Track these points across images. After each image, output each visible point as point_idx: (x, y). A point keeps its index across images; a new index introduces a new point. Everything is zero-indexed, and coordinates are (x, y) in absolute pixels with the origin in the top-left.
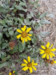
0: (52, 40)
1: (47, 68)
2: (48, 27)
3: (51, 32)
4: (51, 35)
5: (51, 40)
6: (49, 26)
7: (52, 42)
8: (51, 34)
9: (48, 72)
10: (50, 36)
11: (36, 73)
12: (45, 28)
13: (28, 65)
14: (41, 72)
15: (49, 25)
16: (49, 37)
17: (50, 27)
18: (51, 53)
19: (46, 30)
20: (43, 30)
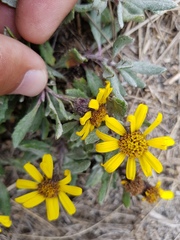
0: (171, 101)
1: (133, 208)
2: (162, 44)
3: (175, 67)
4: (172, 81)
5: (169, 104)
6: (168, 42)
7: (172, 111)
8: (170, 76)
9: (133, 222)
10: (163, 86)
11: (88, 218)
12: (146, 47)
13: (43, 189)
14: (107, 219)
15: (167, 38)
16: (159, 89)
17: (171, 45)
18: (148, 154)
19: (149, 56)
20: (137, 55)
